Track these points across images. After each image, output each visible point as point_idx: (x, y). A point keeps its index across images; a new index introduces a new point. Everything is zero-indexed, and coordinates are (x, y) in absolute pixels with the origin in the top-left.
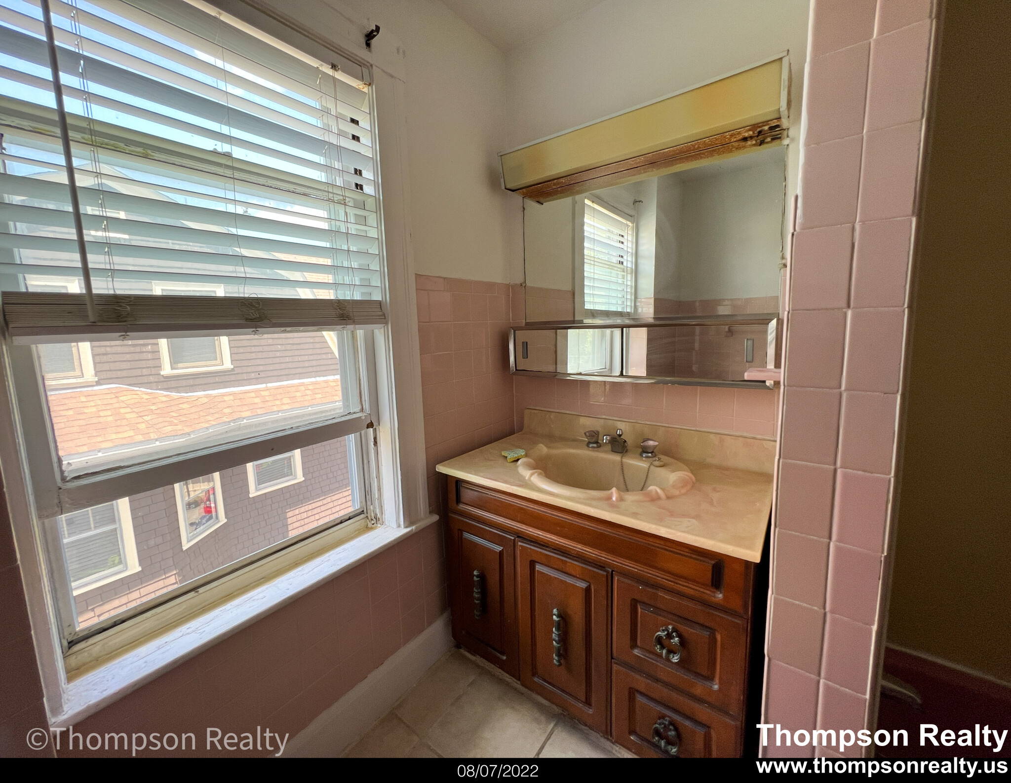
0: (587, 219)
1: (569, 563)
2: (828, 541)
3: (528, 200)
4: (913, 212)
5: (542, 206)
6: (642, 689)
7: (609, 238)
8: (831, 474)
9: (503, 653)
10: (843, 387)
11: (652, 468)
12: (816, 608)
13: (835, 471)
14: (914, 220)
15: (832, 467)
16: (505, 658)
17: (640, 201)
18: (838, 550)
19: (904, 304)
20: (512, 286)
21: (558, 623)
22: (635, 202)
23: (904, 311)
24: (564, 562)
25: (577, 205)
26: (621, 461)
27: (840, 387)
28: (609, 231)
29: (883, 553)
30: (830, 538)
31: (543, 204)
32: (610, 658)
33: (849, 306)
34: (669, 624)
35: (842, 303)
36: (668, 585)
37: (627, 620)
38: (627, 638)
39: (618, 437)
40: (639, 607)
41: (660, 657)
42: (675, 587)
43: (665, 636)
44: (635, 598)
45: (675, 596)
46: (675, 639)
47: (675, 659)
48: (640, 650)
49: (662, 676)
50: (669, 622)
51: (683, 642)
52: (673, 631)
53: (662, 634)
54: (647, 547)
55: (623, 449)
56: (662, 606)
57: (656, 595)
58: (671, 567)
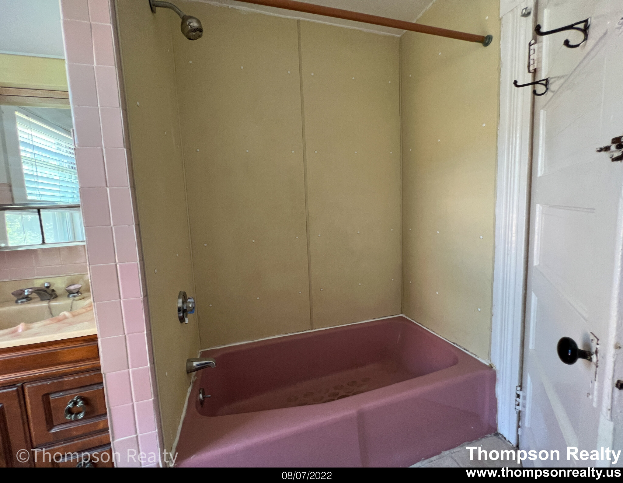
2: (120, 300)
4: (124, 146)
7: (59, 149)
8: (114, 267)
10: (112, 224)
11: (75, 302)
12: (121, 335)
13: (116, 265)
14: (125, 150)
15: (114, 264)
18: (124, 302)
19: (128, 185)
23: (129, 189)
26: (49, 305)
28: (58, 144)
29: (141, 297)
30: (120, 298)
33: (107, 186)
34: (75, 396)
35: (104, 185)
36: (69, 371)
37: (42, 412)
38: (43, 425)
39: (45, 289)
40: (51, 397)
41: (71, 422)
42: (74, 370)
43: (72, 405)
44: (46, 393)
45: (76, 375)
46: (80, 403)
47: (81, 416)
48: (56, 427)
49: (75, 433)
50: (75, 395)
51: (86, 401)
52: (77, 399)
53: (70, 405)
54: (49, 353)
55: (51, 295)
56: (67, 387)
57: (62, 382)
58: (71, 358)
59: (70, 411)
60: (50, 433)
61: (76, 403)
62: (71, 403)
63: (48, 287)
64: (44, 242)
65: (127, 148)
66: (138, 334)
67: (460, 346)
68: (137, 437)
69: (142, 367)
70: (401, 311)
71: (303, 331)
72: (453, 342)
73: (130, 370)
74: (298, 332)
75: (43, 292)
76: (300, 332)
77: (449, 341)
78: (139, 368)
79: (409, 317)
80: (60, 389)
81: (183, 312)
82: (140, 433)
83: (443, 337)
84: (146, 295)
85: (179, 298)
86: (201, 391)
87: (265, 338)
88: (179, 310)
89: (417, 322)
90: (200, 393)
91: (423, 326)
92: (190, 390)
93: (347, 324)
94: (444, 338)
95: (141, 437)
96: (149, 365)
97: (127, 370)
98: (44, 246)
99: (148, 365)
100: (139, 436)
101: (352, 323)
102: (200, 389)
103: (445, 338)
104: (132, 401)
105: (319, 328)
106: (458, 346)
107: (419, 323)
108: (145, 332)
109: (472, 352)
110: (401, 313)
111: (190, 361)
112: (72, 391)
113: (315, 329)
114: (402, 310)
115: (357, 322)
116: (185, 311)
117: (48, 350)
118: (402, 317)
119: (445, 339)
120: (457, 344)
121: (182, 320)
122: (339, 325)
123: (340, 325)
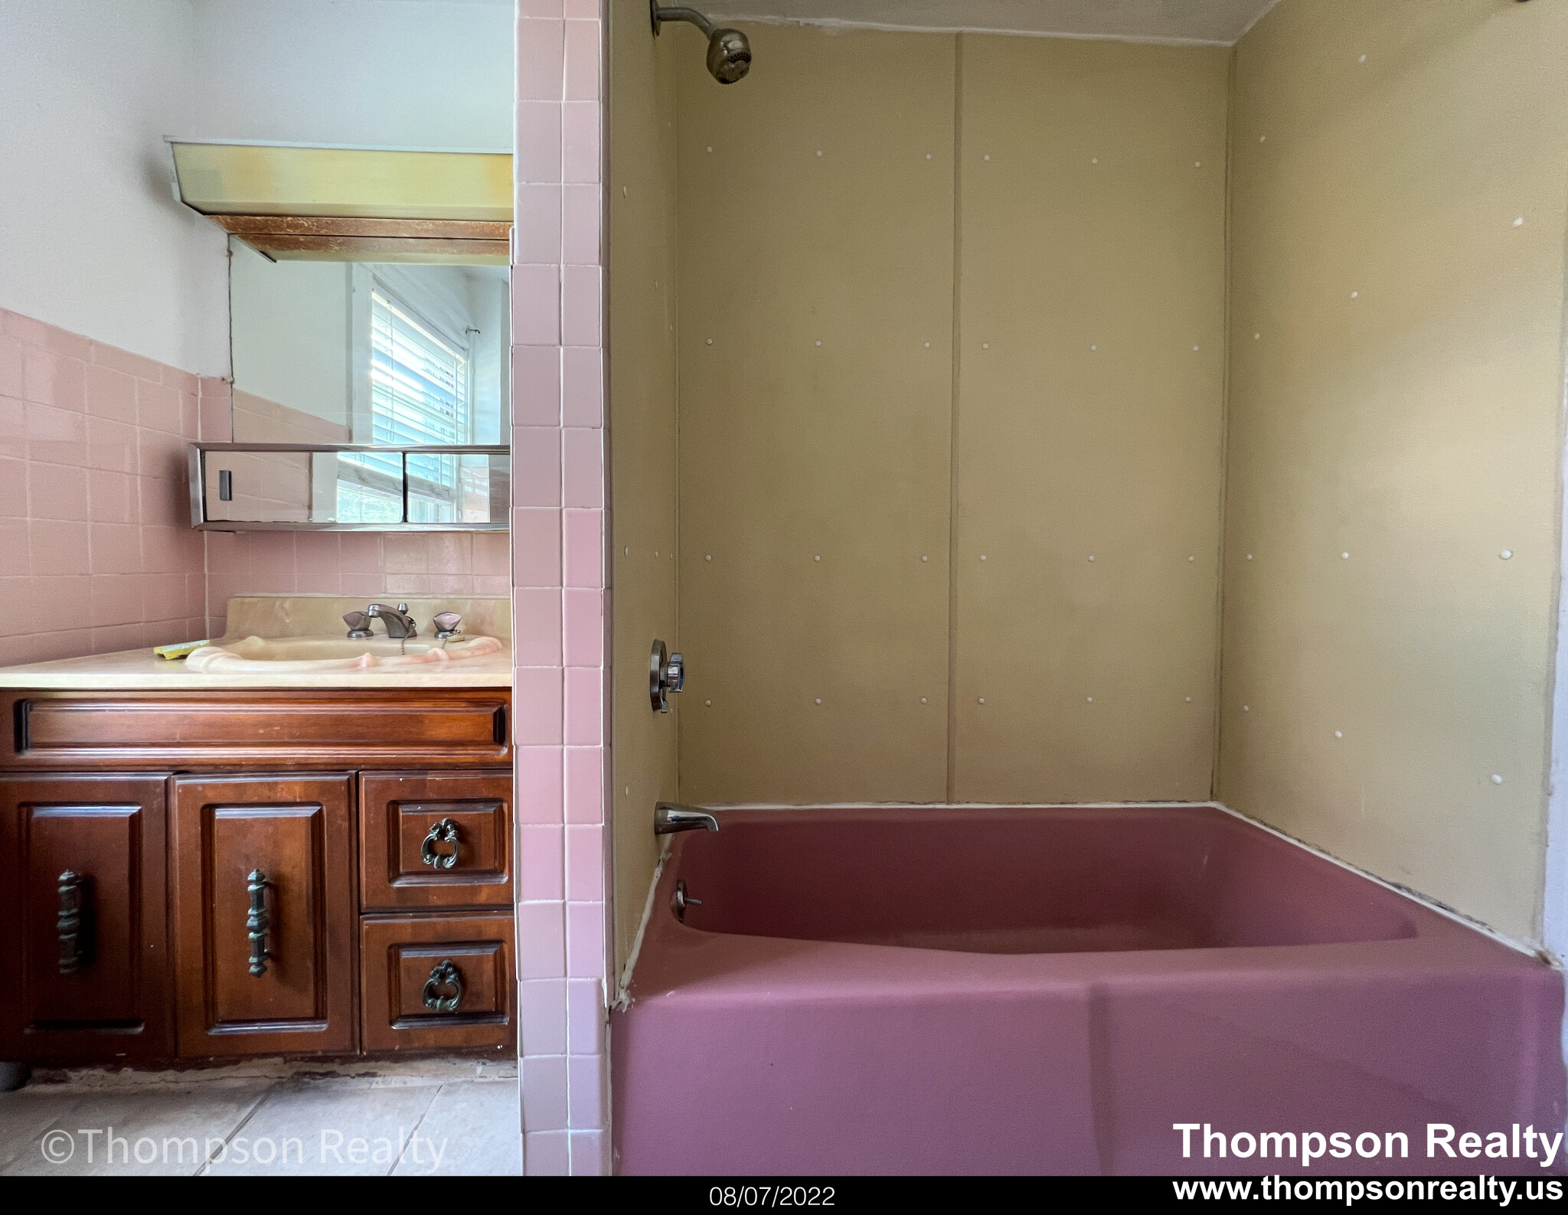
0: (376, 323)
1: (283, 783)
2: (560, 588)
3: (238, 242)
5: (274, 263)
6: (407, 937)
9: (138, 1025)
10: (562, 425)
12: (555, 667)
14: (601, 268)
16: (140, 1029)
17: (476, 331)
20: (202, 379)
21: (259, 894)
22: (468, 330)
23: (600, 351)
24: (272, 786)
25: (354, 294)
26: (403, 649)
27: (560, 425)
31: (275, 261)
32: (356, 912)
33: (561, 344)
34: (443, 817)
35: (557, 341)
36: (439, 761)
37: (382, 839)
38: (382, 869)
39: (398, 614)
40: (400, 810)
41: (429, 872)
42: (448, 760)
43: (437, 835)
44: (394, 799)
45: (450, 773)
46: (451, 833)
47: (449, 863)
48: (403, 878)
49: (435, 900)
50: (442, 815)
51: (462, 833)
52: (446, 824)
53: (433, 835)
54: (409, 715)
55: (407, 631)
56: (432, 796)
57: (424, 782)
58: (442, 732)
59: (431, 848)
60: (392, 888)
61: (443, 833)
62: (434, 829)
63: (404, 612)
64: (405, 519)
65: (603, 266)
66: (588, 669)
67: (1421, 896)
68: (564, 905)
69: (589, 747)
70: (1212, 792)
71: (925, 804)
72: (1392, 880)
73: (565, 748)
74: (913, 803)
75: (396, 620)
76: (919, 804)
77: (1379, 878)
78: (583, 747)
79: (1238, 811)
80: (418, 797)
81: (660, 684)
82: (570, 900)
83: (1357, 868)
84: (610, 587)
85: (654, 651)
86: (681, 886)
87: (828, 803)
88: (653, 677)
89: (1265, 825)
90: (679, 889)
91: (1285, 835)
92: (658, 872)
93: (1047, 803)
94: (1362, 870)
95: (571, 907)
96: (602, 745)
97: (559, 747)
98: (406, 528)
99: (600, 744)
100: (569, 904)
101: (1062, 803)
102: (678, 882)
103: (1366, 869)
104: (563, 822)
105: (968, 802)
106: (1413, 894)
107: (1272, 828)
108: (602, 668)
109: (1467, 913)
110: (1212, 800)
111: (663, 807)
112: (438, 807)
113: (959, 803)
114: (1215, 791)
115: (1076, 803)
116: (662, 685)
117: (407, 709)
118: (1214, 809)
119: (1367, 872)
120: (1409, 890)
121: (656, 702)
122: (1024, 804)
123: (1028, 803)
